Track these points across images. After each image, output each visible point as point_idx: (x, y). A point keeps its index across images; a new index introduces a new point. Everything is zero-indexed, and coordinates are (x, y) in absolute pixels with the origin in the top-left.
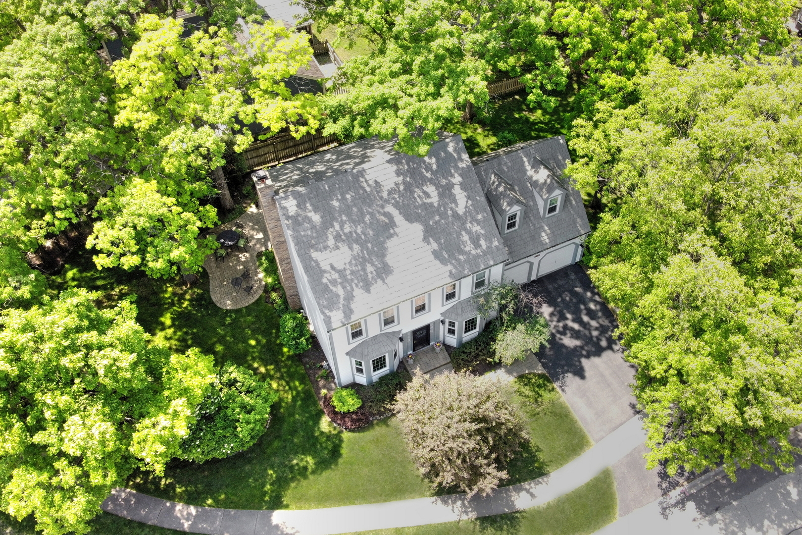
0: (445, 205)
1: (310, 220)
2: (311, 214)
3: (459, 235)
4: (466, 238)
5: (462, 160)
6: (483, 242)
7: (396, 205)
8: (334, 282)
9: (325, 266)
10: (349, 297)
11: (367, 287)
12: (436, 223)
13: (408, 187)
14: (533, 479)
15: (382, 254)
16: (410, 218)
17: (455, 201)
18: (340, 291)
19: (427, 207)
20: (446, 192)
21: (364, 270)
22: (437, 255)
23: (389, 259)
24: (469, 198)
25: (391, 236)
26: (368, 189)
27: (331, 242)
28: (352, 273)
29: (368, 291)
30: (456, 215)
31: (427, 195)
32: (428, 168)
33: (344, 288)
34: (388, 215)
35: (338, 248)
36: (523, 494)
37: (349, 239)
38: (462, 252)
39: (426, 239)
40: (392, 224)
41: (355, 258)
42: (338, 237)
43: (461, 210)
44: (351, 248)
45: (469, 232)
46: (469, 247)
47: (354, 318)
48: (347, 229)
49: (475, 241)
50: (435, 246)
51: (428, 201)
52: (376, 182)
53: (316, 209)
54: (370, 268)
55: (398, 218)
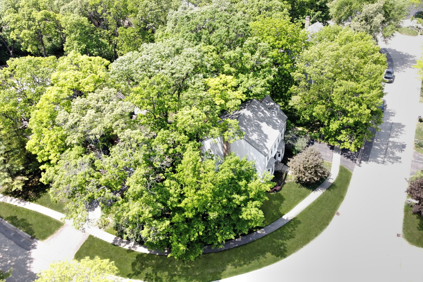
0: (265, 115)
2: (242, 128)
4: (275, 121)
7: (256, 119)
10: (264, 145)
12: (267, 120)
13: (255, 115)
14: (329, 176)
15: (262, 132)
16: (262, 122)
17: (266, 114)
18: (261, 144)
19: (262, 117)
20: (263, 112)
21: (262, 137)
22: (273, 128)
23: (265, 132)
24: (268, 112)
25: (261, 127)
26: (248, 118)
27: (251, 134)
28: (260, 139)
29: (267, 142)
31: (260, 115)
32: (256, 108)
34: (257, 122)
35: (253, 134)
36: (330, 180)
37: (254, 131)
38: (277, 125)
39: (268, 125)
40: (259, 124)
41: (258, 135)
42: (251, 132)
43: (269, 116)
44: (255, 133)
45: (274, 120)
48: (252, 129)
50: (271, 126)
52: (248, 115)
55: (259, 122)
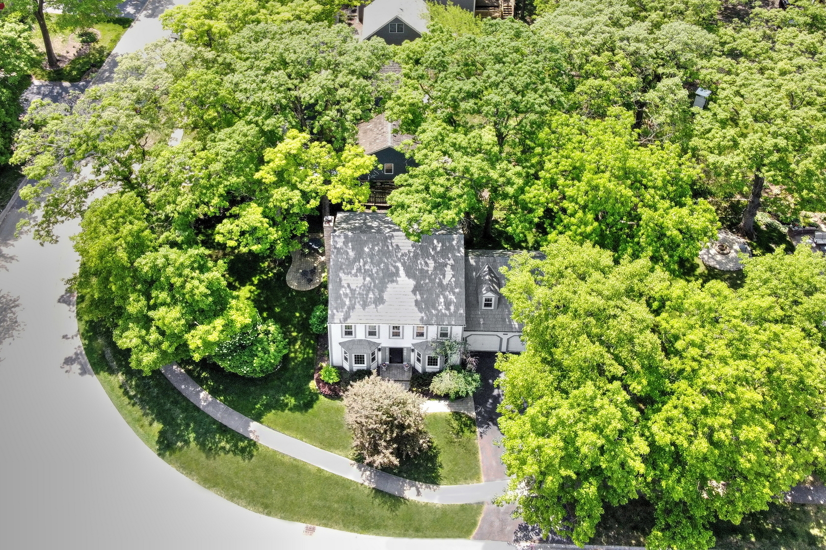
0: (436, 275)
1: (347, 253)
2: (350, 251)
3: (438, 296)
4: (442, 300)
5: (459, 252)
6: (452, 308)
7: (404, 264)
8: (346, 295)
9: (344, 283)
10: (352, 307)
11: (365, 305)
12: (426, 284)
13: (416, 256)
14: (425, 482)
15: (382, 289)
16: (409, 274)
17: (444, 274)
19: (424, 272)
20: (440, 267)
21: (367, 295)
22: (417, 303)
23: (386, 296)
24: (453, 276)
25: (393, 281)
26: (390, 248)
27: (354, 271)
28: (359, 294)
29: (364, 308)
30: (441, 284)
31: (426, 264)
32: (434, 248)
33: (350, 301)
34: (397, 269)
35: (356, 276)
36: (414, 489)
37: (367, 273)
38: (436, 309)
39: (414, 292)
40: (397, 274)
41: (364, 285)
42: (359, 270)
43: (445, 282)
44: (364, 279)
45: (445, 298)
46: (441, 307)
47: (349, 321)
48: (367, 267)
49: (448, 304)
50: (419, 297)
51: (426, 268)
52: (397, 246)
53: (353, 249)
54: (371, 295)
55: (402, 272)
